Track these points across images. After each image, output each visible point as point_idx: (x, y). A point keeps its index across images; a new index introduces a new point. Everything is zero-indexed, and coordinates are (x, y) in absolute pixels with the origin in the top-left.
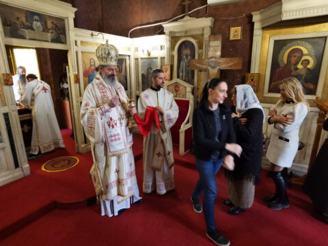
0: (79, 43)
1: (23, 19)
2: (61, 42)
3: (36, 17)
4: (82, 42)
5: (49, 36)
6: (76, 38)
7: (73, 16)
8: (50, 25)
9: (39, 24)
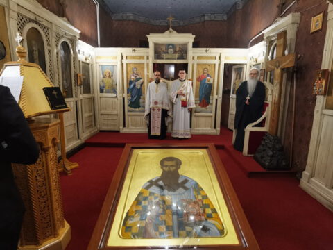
0: (196, 58)
1: (164, 49)
2: (183, 59)
3: (171, 46)
4: (198, 57)
5: (177, 55)
6: (194, 55)
7: (193, 41)
8: (178, 49)
9: (172, 50)
